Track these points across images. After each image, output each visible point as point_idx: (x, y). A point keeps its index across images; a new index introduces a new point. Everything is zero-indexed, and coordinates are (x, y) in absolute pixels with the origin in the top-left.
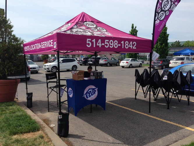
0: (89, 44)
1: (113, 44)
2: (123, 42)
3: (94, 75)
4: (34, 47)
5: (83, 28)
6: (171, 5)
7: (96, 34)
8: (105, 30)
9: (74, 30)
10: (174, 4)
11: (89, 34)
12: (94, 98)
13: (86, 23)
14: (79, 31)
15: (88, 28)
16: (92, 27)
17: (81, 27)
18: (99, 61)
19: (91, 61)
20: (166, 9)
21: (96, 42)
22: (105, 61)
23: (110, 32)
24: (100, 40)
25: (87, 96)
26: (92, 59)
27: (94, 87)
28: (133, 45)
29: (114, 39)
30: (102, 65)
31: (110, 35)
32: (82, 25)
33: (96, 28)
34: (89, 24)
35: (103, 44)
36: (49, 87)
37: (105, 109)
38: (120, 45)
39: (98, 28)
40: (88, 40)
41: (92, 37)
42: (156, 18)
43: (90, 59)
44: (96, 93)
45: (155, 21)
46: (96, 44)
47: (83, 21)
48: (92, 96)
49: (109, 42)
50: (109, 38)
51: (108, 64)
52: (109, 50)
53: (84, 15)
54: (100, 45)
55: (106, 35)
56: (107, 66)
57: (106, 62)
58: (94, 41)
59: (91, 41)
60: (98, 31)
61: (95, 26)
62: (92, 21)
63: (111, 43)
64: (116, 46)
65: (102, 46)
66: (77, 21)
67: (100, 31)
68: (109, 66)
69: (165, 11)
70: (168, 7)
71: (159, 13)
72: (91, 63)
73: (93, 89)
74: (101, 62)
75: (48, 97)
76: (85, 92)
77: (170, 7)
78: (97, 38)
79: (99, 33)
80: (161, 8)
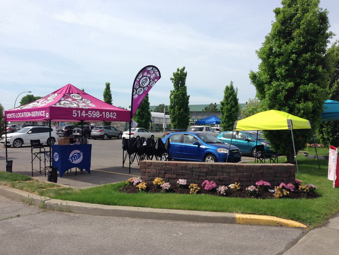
0: (75, 115)
1: (95, 114)
2: (104, 113)
3: (79, 141)
4: (21, 115)
5: (70, 100)
6: (150, 82)
7: (82, 106)
8: (90, 102)
9: (62, 102)
10: (153, 80)
11: (75, 106)
12: (79, 162)
13: (72, 95)
14: (66, 104)
15: (74, 100)
16: (78, 98)
17: (68, 99)
18: (91, 131)
19: (78, 131)
20: (145, 86)
21: (81, 113)
22: (100, 131)
23: (94, 103)
24: (84, 111)
25: (72, 160)
26: (79, 129)
27: (79, 152)
28: (113, 115)
29: (96, 110)
30: (95, 138)
31: (93, 106)
32: (69, 97)
33: (81, 100)
34: (75, 96)
35: (87, 114)
36: (33, 153)
37: (89, 173)
38: (101, 115)
39: (83, 100)
40: (74, 111)
41: (77, 109)
42: (134, 93)
43: (76, 129)
44: (82, 157)
45: (133, 95)
46: (81, 114)
47: (69, 93)
48: (77, 160)
49: (91, 113)
50: (92, 110)
51: (106, 136)
52: (92, 119)
53: (70, 87)
54: (84, 115)
55: (90, 107)
56: (104, 139)
57: (102, 133)
58: (79, 112)
59: (76, 112)
60: (83, 102)
61: (80, 98)
62: (78, 93)
63: (94, 113)
64: (98, 116)
65: (86, 116)
66: (64, 92)
67: (85, 103)
68: (107, 139)
69: (144, 88)
70: (147, 83)
71: (137, 89)
72: (78, 134)
73: (79, 153)
74: (94, 132)
75: (32, 162)
76: (71, 156)
77: (149, 84)
78: (82, 110)
79: (84, 104)
80: (139, 85)
